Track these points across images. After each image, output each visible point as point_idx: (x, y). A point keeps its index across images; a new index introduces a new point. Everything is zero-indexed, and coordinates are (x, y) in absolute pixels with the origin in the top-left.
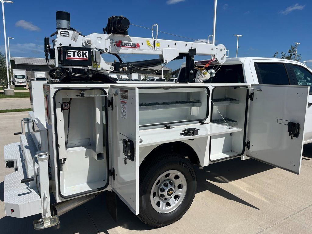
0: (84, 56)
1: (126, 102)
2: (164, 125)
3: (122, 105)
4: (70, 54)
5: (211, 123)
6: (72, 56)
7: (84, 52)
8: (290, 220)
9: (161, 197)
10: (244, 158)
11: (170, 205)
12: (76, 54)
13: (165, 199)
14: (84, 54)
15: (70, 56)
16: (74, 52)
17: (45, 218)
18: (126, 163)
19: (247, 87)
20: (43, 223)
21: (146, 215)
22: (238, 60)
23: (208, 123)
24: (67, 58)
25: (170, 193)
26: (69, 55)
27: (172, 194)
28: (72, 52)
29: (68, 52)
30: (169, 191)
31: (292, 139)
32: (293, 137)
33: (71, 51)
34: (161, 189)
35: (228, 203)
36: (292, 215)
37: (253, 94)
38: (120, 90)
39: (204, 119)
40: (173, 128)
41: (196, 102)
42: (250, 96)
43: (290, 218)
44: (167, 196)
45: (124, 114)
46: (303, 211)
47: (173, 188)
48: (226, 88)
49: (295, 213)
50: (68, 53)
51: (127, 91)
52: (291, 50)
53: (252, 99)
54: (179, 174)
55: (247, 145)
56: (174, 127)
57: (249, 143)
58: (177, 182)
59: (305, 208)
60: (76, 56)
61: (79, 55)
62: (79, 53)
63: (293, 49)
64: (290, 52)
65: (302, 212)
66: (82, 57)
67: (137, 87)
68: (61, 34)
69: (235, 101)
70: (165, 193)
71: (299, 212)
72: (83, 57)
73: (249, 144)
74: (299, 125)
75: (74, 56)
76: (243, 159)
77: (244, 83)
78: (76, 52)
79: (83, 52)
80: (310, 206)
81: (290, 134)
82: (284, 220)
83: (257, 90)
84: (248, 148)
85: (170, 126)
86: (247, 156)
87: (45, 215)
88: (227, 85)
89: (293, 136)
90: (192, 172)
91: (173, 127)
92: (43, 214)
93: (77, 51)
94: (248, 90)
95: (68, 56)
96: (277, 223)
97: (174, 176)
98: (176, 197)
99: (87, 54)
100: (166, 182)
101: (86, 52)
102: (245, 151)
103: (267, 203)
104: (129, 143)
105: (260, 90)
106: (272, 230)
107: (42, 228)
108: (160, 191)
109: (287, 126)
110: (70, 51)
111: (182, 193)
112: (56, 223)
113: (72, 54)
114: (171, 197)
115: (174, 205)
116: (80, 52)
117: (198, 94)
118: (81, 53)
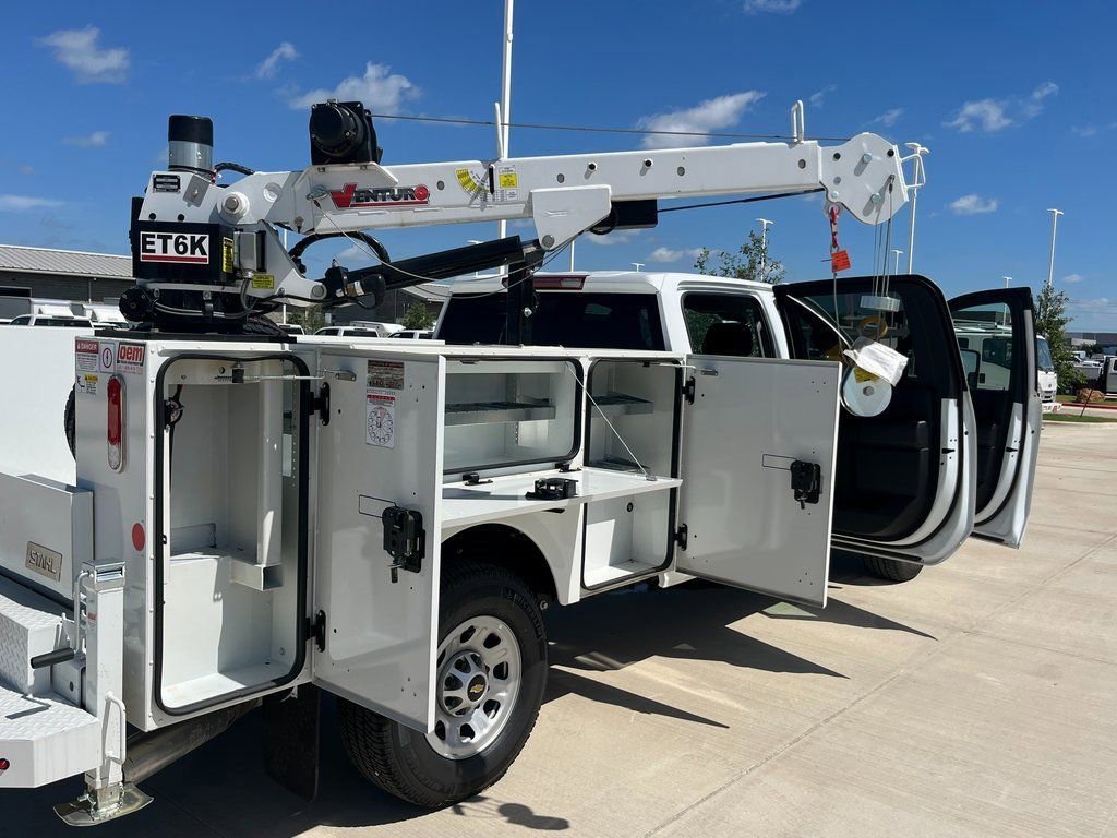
0: (197, 251)
1: (393, 399)
2: (462, 474)
3: (371, 407)
4: (153, 243)
5: (587, 469)
6: (159, 252)
7: (198, 237)
8: (808, 743)
9: (447, 708)
10: (668, 579)
11: (472, 734)
12: (171, 243)
13: (459, 713)
14: (196, 245)
15: (153, 251)
16: (165, 239)
17: (105, 786)
18: (395, 579)
19: (675, 361)
20: (96, 808)
21: (409, 765)
22: (644, 282)
23: (579, 470)
24: (144, 257)
25: (475, 690)
26: (148, 247)
27: (482, 692)
28: (159, 237)
29: (148, 239)
30: (472, 684)
31: (803, 507)
32: (806, 504)
33: (156, 234)
34: (449, 678)
35: (632, 721)
36: (810, 731)
37: (692, 383)
38: (364, 362)
39: (569, 455)
40: (490, 482)
41: (532, 406)
42: (684, 390)
43: (806, 739)
44: (466, 701)
45: (381, 433)
46: (838, 717)
47: (484, 675)
48: (613, 364)
49: (817, 726)
50: (145, 243)
51: (400, 365)
52: (751, 245)
53: (691, 399)
54: (500, 628)
55: (678, 536)
56: (492, 479)
57: (684, 529)
58: (492, 657)
59: (841, 712)
60: (171, 252)
61: (181, 248)
62: (181, 240)
63: (758, 241)
64: (746, 250)
65: (834, 721)
66: (188, 254)
67: (444, 356)
68: (155, 183)
69: (643, 404)
70: (462, 693)
71: (826, 721)
72: (193, 252)
73: (684, 535)
74: (818, 467)
75: (165, 251)
76: (666, 586)
77: (664, 350)
78: (171, 237)
79: (193, 238)
80: (853, 704)
81: (797, 496)
82: (790, 744)
83: (706, 373)
84: (683, 545)
85: (478, 478)
86: (678, 570)
87: (105, 778)
88: (626, 356)
89: (807, 501)
90: (537, 621)
91: (486, 480)
92: (98, 773)
93: (175, 235)
94: (679, 372)
95: (145, 250)
96: (776, 754)
97: (485, 635)
98: (491, 706)
99: (206, 244)
100: (461, 657)
101: (202, 239)
102: (675, 557)
103: (737, 709)
104: (411, 518)
105: (714, 373)
106: (766, 772)
107: (97, 820)
108: (444, 686)
109: (789, 474)
110: (154, 236)
111: (507, 694)
112: (138, 804)
113: (158, 243)
114: (478, 707)
115: (486, 731)
116: (185, 238)
117: (543, 379)
118: (188, 242)
